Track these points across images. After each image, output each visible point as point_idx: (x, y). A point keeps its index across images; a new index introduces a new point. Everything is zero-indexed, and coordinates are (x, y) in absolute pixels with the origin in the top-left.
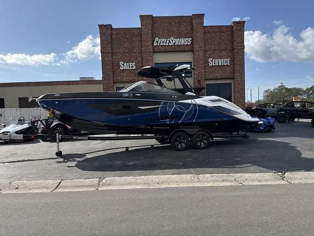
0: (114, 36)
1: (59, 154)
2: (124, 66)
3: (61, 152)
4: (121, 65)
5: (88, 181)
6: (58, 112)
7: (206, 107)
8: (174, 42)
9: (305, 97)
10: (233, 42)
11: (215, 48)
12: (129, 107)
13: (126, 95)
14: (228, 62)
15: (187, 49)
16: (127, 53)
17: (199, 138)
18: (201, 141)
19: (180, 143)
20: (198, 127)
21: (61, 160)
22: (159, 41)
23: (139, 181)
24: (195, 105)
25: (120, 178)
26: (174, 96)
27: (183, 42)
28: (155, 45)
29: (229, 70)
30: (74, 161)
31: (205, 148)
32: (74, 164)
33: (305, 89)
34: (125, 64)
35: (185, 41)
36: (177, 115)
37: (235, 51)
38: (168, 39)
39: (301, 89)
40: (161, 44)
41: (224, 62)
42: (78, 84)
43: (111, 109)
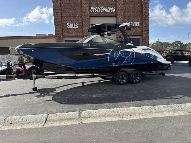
0: (63, 5)
1: (35, 89)
2: (70, 26)
3: (36, 88)
4: (68, 25)
5: (71, 114)
6: (32, 58)
7: (140, 54)
8: (104, 10)
9: (171, 48)
10: (142, 11)
11: (130, 15)
12: (87, 55)
13: (86, 45)
14: (139, 24)
15: (112, 15)
16: (72, 16)
17: (134, 76)
18: (136, 78)
19: (122, 79)
20: (133, 68)
21: (38, 94)
22: (94, 9)
23: (111, 113)
24: (133, 52)
25: (95, 111)
26: (119, 46)
27: (110, 10)
28: (91, 11)
29: (139, 30)
30: (49, 95)
31: (138, 83)
32: (50, 98)
33: (171, 43)
34: (71, 24)
35: (111, 10)
36: (121, 59)
37: (143, 17)
38: (100, 8)
39: (169, 43)
40: (95, 11)
41: (136, 24)
42: (36, 38)
43: (75, 55)
